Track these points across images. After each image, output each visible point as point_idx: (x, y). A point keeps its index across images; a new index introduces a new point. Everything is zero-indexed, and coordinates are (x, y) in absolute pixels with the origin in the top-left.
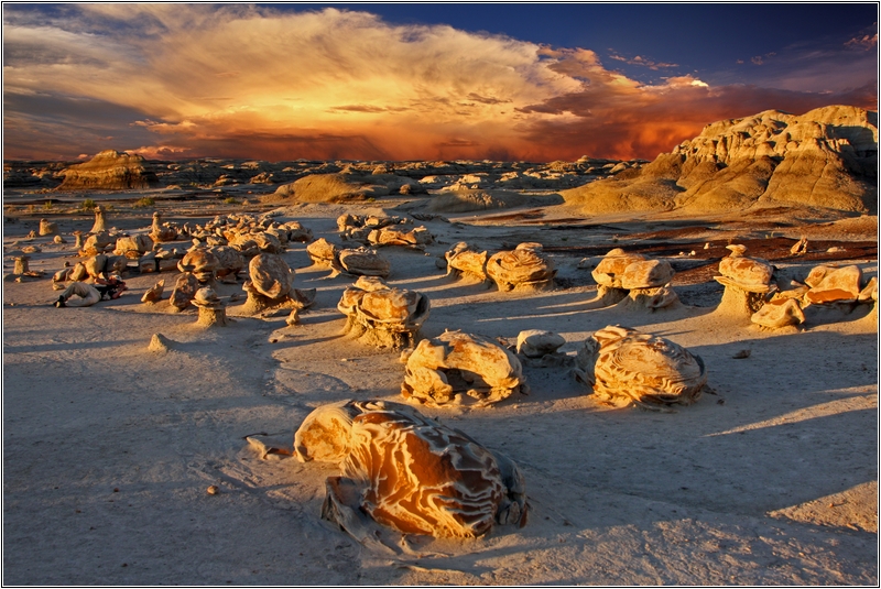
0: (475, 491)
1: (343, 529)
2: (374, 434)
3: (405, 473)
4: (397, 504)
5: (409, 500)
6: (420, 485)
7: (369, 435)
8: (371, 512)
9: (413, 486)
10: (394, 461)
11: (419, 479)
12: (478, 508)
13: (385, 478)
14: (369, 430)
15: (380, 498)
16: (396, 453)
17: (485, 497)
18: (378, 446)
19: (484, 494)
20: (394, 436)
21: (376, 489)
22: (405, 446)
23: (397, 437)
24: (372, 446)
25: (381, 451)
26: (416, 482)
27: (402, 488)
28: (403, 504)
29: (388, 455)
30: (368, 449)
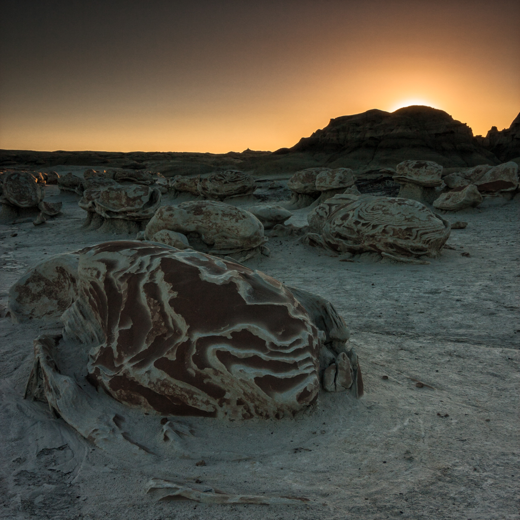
0: (285, 336)
1: (57, 415)
2: (110, 265)
3: (164, 315)
4: (151, 365)
5: (173, 357)
6: (190, 332)
7: (103, 268)
8: (106, 382)
9: (178, 334)
10: (143, 297)
11: (188, 322)
12: (295, 365)
13: (129, 327)
14: (103, 261)
15: (120, 359)
16: (146, 286)
17: (301, 346)
18: (116, 281)
19: (298, 342)
20: (141, 265)
21: (114, 345)
22: (160, 275)
23: (147, 264)
24: (108, 282)
25: (123, 287)
26: (183, 326)
27: (159, 340)
28: (162, 365)
29: (133, 291)
30: (102, 286)
